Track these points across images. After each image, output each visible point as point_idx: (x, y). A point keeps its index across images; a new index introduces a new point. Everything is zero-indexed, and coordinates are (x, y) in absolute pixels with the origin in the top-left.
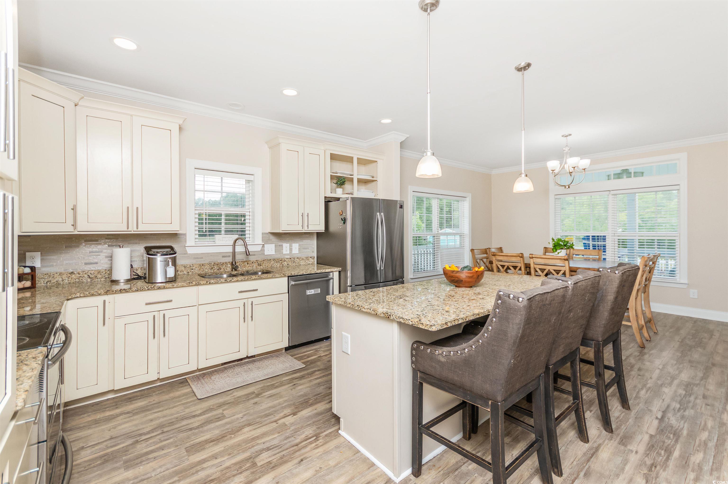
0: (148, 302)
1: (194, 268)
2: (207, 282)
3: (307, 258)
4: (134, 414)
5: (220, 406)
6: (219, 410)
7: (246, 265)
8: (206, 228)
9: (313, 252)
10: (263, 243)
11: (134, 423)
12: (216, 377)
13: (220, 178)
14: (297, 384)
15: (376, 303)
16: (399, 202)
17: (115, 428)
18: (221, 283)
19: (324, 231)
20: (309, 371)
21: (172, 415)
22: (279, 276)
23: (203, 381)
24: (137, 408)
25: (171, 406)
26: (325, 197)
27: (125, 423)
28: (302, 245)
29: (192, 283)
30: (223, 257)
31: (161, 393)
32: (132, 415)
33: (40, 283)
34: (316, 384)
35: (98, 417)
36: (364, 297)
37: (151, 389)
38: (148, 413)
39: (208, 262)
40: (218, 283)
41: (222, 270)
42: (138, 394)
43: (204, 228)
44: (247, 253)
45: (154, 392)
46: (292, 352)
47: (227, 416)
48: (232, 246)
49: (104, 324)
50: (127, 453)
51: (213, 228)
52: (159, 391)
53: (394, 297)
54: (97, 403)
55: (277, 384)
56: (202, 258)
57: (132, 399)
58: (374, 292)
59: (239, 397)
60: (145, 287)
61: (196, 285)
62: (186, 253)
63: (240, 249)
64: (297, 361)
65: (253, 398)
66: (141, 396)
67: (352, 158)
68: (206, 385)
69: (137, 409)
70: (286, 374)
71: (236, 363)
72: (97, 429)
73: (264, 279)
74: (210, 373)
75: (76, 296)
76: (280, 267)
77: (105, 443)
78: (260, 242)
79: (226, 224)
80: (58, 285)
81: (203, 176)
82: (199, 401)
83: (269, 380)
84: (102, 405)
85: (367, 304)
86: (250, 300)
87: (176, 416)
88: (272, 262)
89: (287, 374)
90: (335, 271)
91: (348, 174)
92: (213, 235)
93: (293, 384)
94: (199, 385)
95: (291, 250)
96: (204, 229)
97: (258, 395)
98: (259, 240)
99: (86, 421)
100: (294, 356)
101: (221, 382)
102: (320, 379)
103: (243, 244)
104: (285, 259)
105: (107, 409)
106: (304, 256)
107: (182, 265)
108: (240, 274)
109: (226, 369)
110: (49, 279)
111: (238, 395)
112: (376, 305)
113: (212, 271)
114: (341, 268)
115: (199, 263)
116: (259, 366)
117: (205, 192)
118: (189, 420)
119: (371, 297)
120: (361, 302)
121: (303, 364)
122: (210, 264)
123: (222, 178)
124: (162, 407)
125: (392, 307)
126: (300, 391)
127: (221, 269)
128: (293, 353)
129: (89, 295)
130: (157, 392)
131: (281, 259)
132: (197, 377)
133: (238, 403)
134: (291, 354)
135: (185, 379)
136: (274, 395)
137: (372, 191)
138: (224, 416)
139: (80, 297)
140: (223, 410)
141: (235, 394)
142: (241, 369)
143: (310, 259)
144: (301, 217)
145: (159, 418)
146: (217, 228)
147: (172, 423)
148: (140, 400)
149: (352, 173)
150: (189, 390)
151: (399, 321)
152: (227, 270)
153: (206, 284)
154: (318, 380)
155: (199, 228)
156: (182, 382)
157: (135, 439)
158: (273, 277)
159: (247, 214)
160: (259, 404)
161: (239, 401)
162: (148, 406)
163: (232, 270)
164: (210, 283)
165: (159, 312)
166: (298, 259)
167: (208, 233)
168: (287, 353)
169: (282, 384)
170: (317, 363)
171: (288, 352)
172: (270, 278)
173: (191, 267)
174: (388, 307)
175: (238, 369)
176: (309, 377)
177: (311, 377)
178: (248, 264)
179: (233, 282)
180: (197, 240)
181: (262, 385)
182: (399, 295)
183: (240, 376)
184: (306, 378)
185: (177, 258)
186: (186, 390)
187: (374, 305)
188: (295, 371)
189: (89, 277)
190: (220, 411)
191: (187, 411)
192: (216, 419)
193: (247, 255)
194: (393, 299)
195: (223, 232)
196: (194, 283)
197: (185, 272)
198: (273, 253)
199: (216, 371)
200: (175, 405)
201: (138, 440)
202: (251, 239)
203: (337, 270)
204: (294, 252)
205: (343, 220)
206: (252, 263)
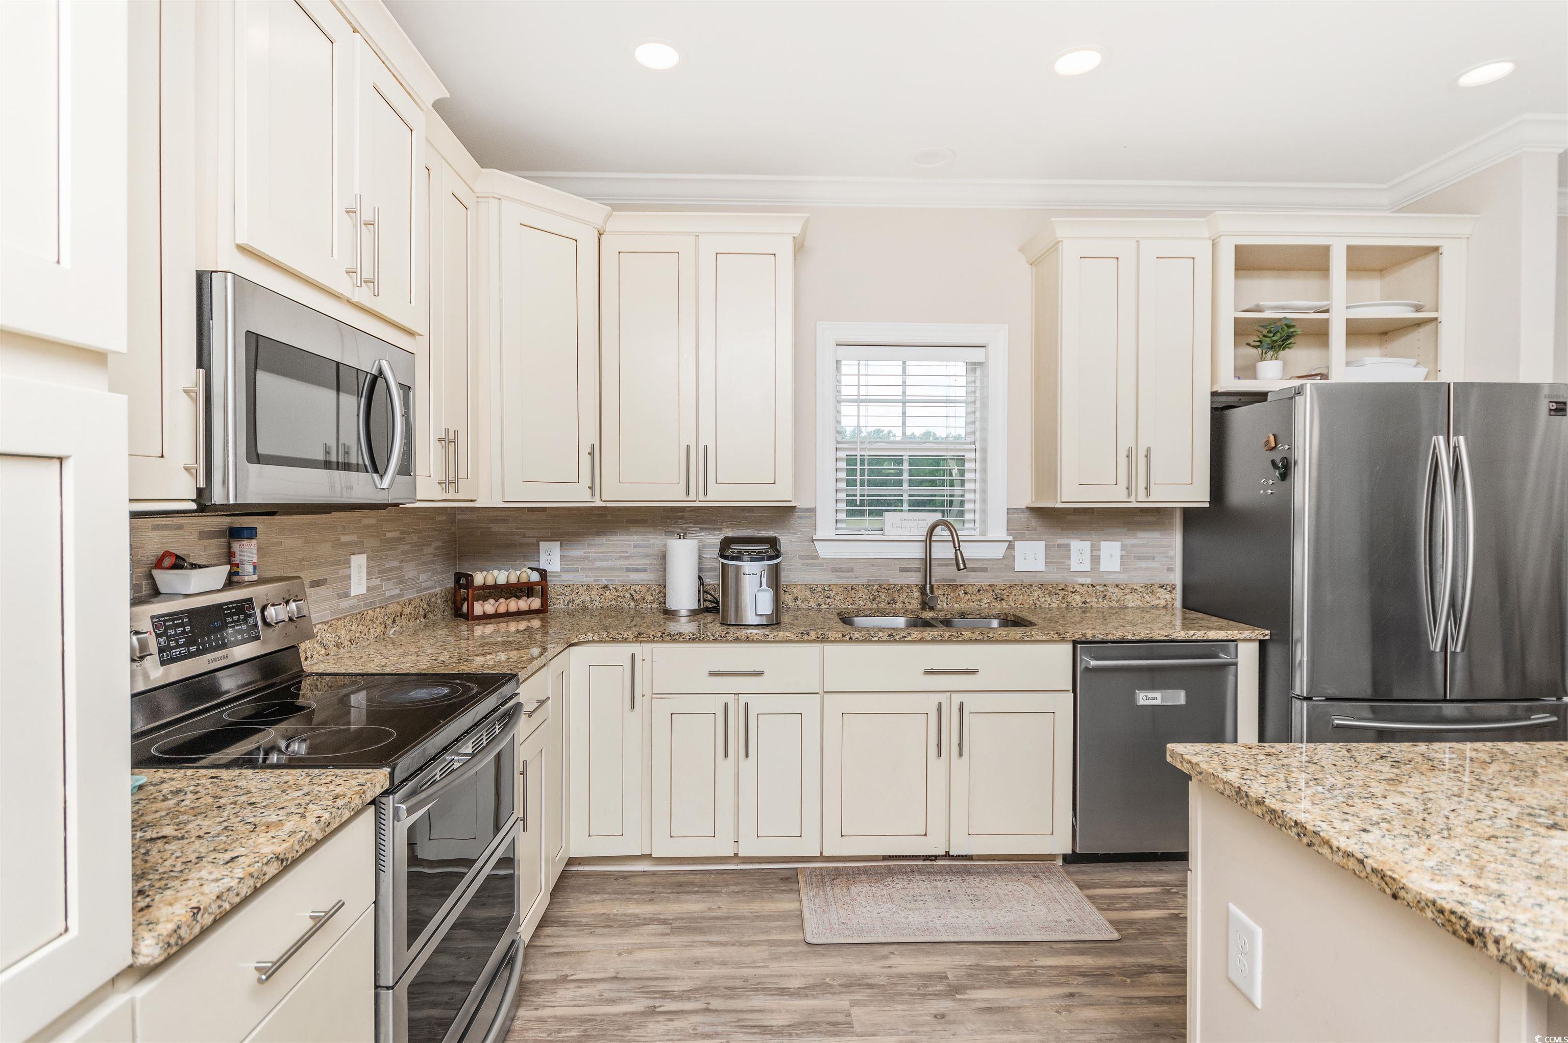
0: (715, 669)
1: (832, 595)
2: (843, 636)
3: (1149, 588)
4: (676, 931)
5: (852, 984)
6: (843, 996)
7: (962, 596)
8: (864, 496)
9: (1170, 570)
10: (1010, 538)
11: (668, 954)
12: (861, 890)
13: (901, 363)
14: (1081, 995)
15: (1398, 830)
16: (1546, 391)
17: (631, 953)
18: (879, 641)
19: (1207, 505)
20: (1128, 960)
21: (739, 965)
22: (1044, 638)
23: (830, 893)
24: (685, 915)
25: (746, 939)
26: (1214, 394)
27: (652, 947)
28: (1133, 546)
29: (808, 634)
30: (903, 570)
31: (738, 892)
32: (668, 931)
33: (558, 604)
34: (1148, 1019)
35: (615, 911)
36: (1340, 781)
37: (723, 874)
38: (699, 938)
39: (864, 582)
40: (870, 641)
41: (898, 604)
42: (697, 878)
43: (858, 495)
44: (960, 563)
45: (727, 885)
46: (1084, 873)
47: (857, 1028)
48: (924, 544)
49: (633, 707)
50: (625, 1033)
51: (881, 496)
52: (736, 884)
53: (1514, 811)
54: (625, 874)
55: (1015, 973)
56: (852, 570)
57: (682, 889)
58: (1396, 763)
59: (901, 976)
60: (709, 634)
61: (817, 640)
62: (816, 557)
63: (942, 551)
64: (1094, 909)
65: (937, 995)
66: (702, 886)
67: (1325, 251)
68: (834, 907)
69: (682, 919)
70: (1052, 947)
71: (921, 863)
72: (602, 941)
73: (997, 641)
74: (851, 872)
75: (586, 639)
76: (1059, 608)
77: (601, 986)
78: (1003, 534)
79: (911, 483)
80: (585, 609)
81: (857, 362)
82: (805, 948)
83: (997, 949)
84: (630, 884)
85: (1346, 826)
86: (957, 699)
87: (746, 972)
88: (1036, 594)
89: (1054, 946)
90: (1245, 640)
91: (1305, 310)
92: (880, 513)
93: (1066, 990)
94: (817, 900)
95: (1095, 559)
96: (858, 498)
97: (954, 990)
98: (998, 530)
99: (593, 912)
100: (1088, 888)
101: (869, 908)
102: (1165, 1008)
103: (950, 538)
104: (1077, 587)
105: (635, 897)
106: (1138, 579)
107: (806, 585)
108: (942, 622)
109: (890, 872)
110: (571, 597)
111: (901, 970)
112: (1400, 843)
113: (875, 606)
114: (1268, 632)
115: (843, 581)
116: (978, 893)
117: (861, 404)
118: (770, 998)
119: (1377, 789)
120: (1316, 810)
121: (1112, 929)
122: (869, 586)
123: (904, 363)
124: (729, 932)
125: (1500, 881)
126: (1085, 1026)
127: (895, 603)
128: (1085, 877)
129: (607, 639)
130: (732, 888)
131: (1063, 586)
132: (821, 874)
133: (896, 994)
134: (1080, 877)
135: (794, 872)
136: (1001, 1010)
137: (1414, 361)
138: (850, 1024)
139: (593, 641)
140: (854, 1004)
141: (894, 961)
142: (929, 886)
143: (1160, 590)
144: (1123, 461)
145: (713, 962)
146: (890, 495)
147: (731, 992)
148: (694, 897)
149: (1322, 304)
150: (794, 906)
151: (1541, 986)
152: (911, 607)
153: (840, 641)
154: (1157, 1009)
155: (848, 495)
156: (787, 879)
157: (651, 1002)
158: (1026, 639)
159: (969, 455)
160: (950, 1022)
161: (899, 988)
162: (703, 918)
163: (923, 609)
164: (850, 638)
165: (737, 696)
166: (1116, 590)
167: (867, 508)
168: (1068, 873)
169: (1031, 979)
170: (1161, 939)
171: (1073, 868)
172: (1016, 641)
173: (826, 591)
174: (1469, 875)
175: (920, 883)
176: (1125, 982)
177: (1133, 985)
178: (966, 593)
179: (909, 641)
180: (843, 525)
181: (971, 961)
182: (1545, 804)
183: (921, 909)
184: (1113, 985)
185: (782, 566)
186: (785, 904)
187: (1388, 841)
188: (1082, 945)
189: (633, 599)
190: (842, 1002)
191: (775, 967)
192: (829, 1023)
193: (959, 570)
194: (1501, 822)
195: (906, 506)
196: (813, 635)
197: (813, 604)
198: (1040, 566)
199: (866, 871)
200: (755, 938)
201: (655, 1007)
202: (977, 525)
203: (1253, 636)
204: (1104, 566)
205: (1278, 468)
206: (979, 591)
